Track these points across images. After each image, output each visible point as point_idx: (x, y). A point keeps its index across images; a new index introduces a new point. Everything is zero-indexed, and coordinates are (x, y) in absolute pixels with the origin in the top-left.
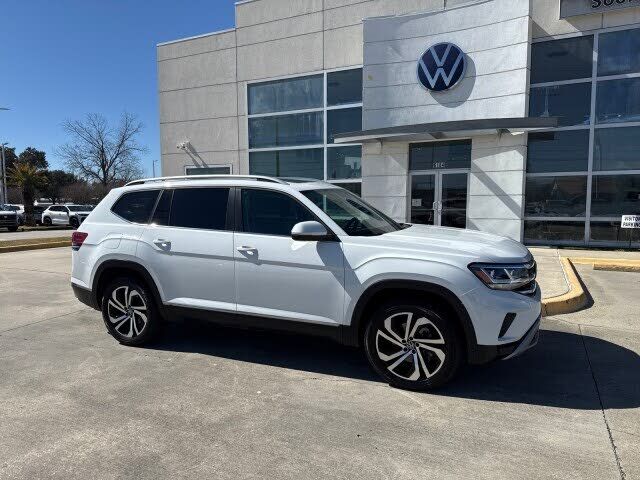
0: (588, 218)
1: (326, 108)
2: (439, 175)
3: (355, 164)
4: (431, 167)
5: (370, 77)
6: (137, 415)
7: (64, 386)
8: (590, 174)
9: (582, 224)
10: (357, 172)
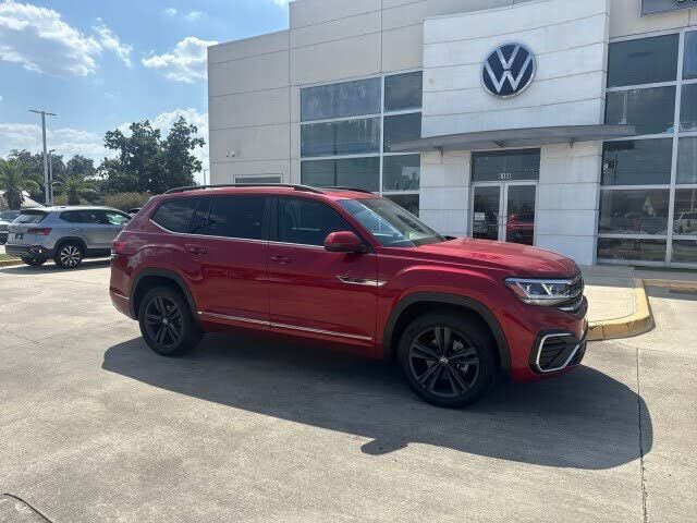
0: (669, 236)
1: (382, 115)
2: (504, 187)
3: (414, 174)
4: (497, 178)
5: (431, 81)
6: (164, 422)
7: (96, 392)
8: (672, 187)
9: (664, 243)
10: (415, 183)
